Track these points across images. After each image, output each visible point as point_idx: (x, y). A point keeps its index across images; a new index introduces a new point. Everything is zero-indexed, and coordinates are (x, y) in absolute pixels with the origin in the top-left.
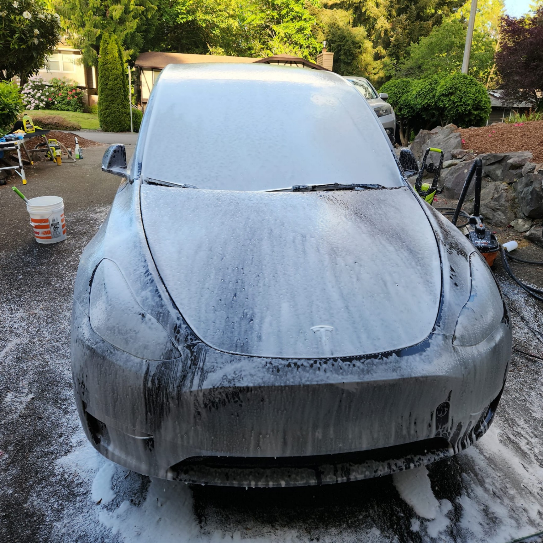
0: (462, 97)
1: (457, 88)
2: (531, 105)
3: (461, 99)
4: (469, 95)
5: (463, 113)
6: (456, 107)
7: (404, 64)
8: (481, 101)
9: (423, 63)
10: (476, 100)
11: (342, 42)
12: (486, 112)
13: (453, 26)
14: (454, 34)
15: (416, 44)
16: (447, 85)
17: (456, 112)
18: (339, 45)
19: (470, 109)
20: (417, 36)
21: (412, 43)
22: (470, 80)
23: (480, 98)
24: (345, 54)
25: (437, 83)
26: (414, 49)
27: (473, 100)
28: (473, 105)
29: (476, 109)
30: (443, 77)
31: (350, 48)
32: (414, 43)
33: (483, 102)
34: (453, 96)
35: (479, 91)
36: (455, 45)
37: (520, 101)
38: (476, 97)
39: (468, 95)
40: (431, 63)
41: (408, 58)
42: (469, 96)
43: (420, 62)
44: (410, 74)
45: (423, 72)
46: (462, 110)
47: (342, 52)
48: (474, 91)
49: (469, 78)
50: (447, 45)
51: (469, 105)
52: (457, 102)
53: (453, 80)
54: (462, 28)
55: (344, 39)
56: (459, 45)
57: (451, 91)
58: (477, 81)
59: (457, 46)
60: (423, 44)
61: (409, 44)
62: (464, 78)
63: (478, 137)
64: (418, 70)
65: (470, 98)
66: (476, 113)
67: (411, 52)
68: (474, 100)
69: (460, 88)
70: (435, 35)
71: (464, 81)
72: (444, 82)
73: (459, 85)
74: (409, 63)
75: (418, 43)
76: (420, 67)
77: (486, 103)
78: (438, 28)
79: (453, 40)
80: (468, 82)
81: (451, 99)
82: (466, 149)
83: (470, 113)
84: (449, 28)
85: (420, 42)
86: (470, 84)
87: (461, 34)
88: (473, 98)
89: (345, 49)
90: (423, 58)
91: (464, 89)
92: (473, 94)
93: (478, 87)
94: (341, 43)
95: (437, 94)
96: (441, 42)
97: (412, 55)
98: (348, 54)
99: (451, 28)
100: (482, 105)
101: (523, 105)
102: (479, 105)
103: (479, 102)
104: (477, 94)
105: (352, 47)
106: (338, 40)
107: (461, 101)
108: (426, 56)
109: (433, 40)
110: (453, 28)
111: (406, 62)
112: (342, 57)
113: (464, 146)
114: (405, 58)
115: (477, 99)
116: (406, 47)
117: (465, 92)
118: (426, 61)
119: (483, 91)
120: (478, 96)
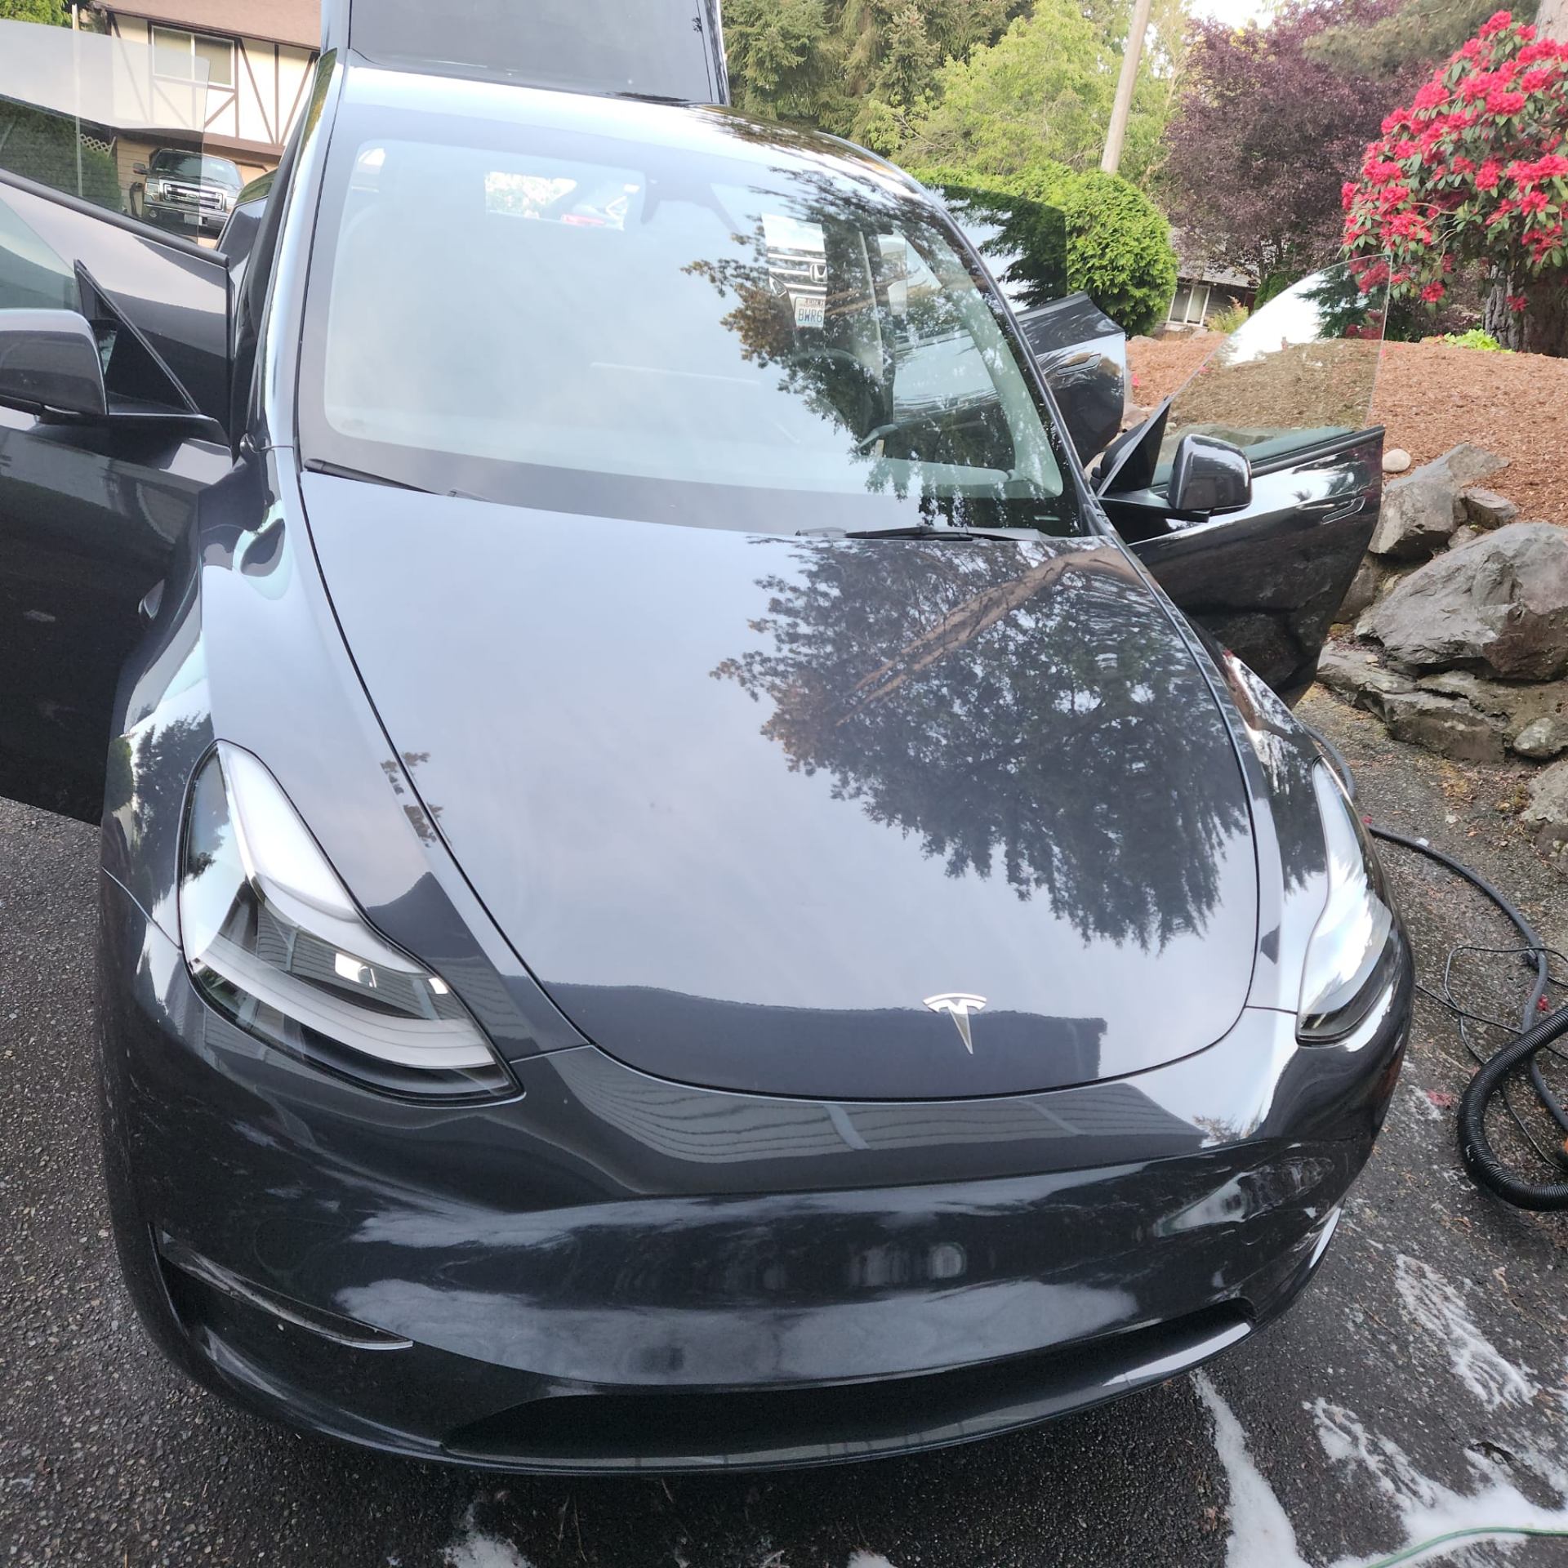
0: (1107, 246)
1: (1096, 217)
2: (1247, 278)
3: (1103, 249)
4: (1127, 239)
5: (1104, 292)
6: (1089, 269)
7: (925, 118)
8: (1155, 261)
9: (977, 125)
10: (1142, 258)
11: (753, 25)
12: (1163, 295)
13: (1066, 26)
14: (1067, 49)
15: (961, 63)
16: (1071, 204)
17: (1086, 285)
18: (742, 35)
19: (1124, 283)
20: (963, 39)
21: (949, 58)
22: (1131, 198)
23: (1153, 251)
24: (760, 63)
25: (1040, 193)
26: (955, 79)
27: (1136, 255)
28: (1133, 271)
29: (1140, 283)
30: (1058, 177)
31: (775, 48)
32: (955, 58)
33: (1160, 266)
34: (1083, 237)
35: (1152, 232)
36: (1069, 82)
37: (1220, 266)
38: (1143, 249)
39: (1122, 240)
40: (998, 125)
41: (936, 103)
42: (1125, 244)
43: (969, 120)
44: (939, 151)
45: (975, 151)
46: (1104, 284)
47: (751, 58)
48: (1141, 229)
49: (1128, 191)
50: (1048, 80)
51: (1123, 269)
52: (1092, 256)
53: (1088, 192)
54: (1091, 35)
55: (759, 18)
56: (1078, 86)
57: (1079, 222)
58: (1148, 203)
59: (1075, 88)
60: (979, 66)
61: (941, 63)
62: (1116, 189)
63: (1171, 372)
64: (963, 141)
65: (1128, 248)
66: (1138, 293)
67: (946, 85)
68: (1139, 257)
69: (1103, 219)
70: (1017, 44)
71: (1115, 198)
72: (1060, 192)
73: (1103, 207)
74: (940, 120)
75: (967, 62)
76: (967, 134)
77: (1167, 268)
78: (1024, 26)
79: (1065, 66)
80: (1125, 201)
81: (1078, 245)
82: (1142, 405)
83: (1123, 294)
84: (1054, 29)
85: (972, 59)
86: (1130, 209)
87: (1086, 53)
88: (1137, 250)
89: (760, 49)
90: (978, 106)
91: (1113, 221)
92: (1137, 240)
93: (1151, 219)
94: (749, 30)
95: (1040, 228)
96: (1032, 67)
97: (948, 96)
98: (768, 64)
99: (1059, 30)
100: (1156, 273)
101: (1228, 277)
102: (1148, 274)
103: (1149, 263)
104: (1147, 242)
105: (781, 45)
106: (741, 20)
107: (1103, 255)
108: (988, 104)
109: (1011, 58)
110: (1065, 32)
111: (931, 114)
112: (749, 73)
113: (1138, 394)
114: (928, 100)
115: (1145, 255)
116: (930, 67)
117: (1115, 230)
118: (986, 117)
119: (1162, 233)
120: (1148, 247)
